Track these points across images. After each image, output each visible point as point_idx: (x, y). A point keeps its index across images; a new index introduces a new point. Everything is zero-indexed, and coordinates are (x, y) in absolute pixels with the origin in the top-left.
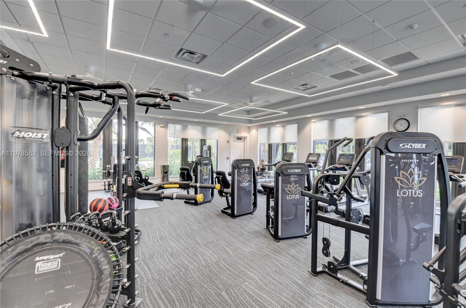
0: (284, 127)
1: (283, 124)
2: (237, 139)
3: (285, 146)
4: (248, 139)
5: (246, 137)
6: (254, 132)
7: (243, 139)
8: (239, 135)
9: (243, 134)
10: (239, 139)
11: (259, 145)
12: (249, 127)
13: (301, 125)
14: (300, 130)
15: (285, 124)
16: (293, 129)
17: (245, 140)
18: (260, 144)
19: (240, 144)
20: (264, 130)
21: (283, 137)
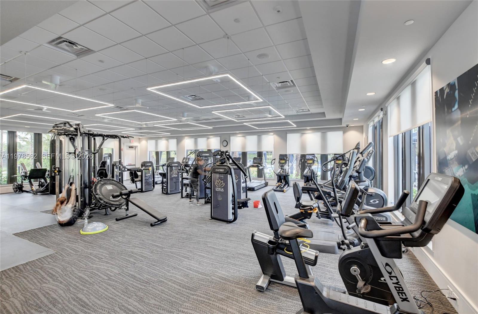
0: (167, 140)
1: (167, 139)
2: (129, 147)
3: (168, 153)
4: (139, 147)
5: (137, 146)
6: (144, 142)
7: (134, 147)
8: (131, 145)
9: (134, 144)
10: (131, 147)
11: (148, 152)
12: (139, 138)
13: (179, 140)
14: (178, 143)
15: (168, 138)
16: (173, 142)
17: (136, 149)
18: (150, 152)
19: (132, 151)
20: (153, 142)
21: (167, 147)
